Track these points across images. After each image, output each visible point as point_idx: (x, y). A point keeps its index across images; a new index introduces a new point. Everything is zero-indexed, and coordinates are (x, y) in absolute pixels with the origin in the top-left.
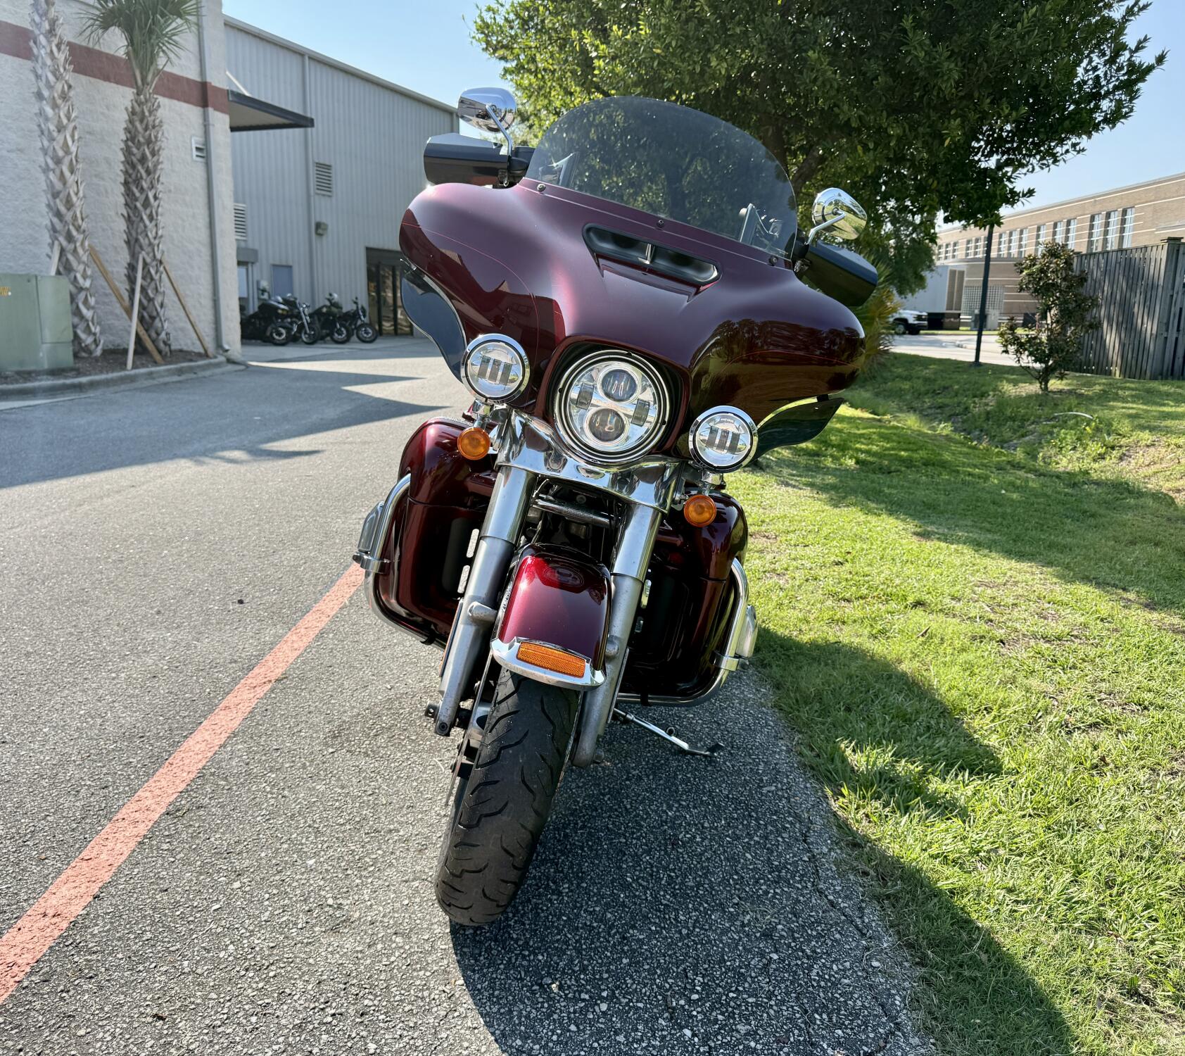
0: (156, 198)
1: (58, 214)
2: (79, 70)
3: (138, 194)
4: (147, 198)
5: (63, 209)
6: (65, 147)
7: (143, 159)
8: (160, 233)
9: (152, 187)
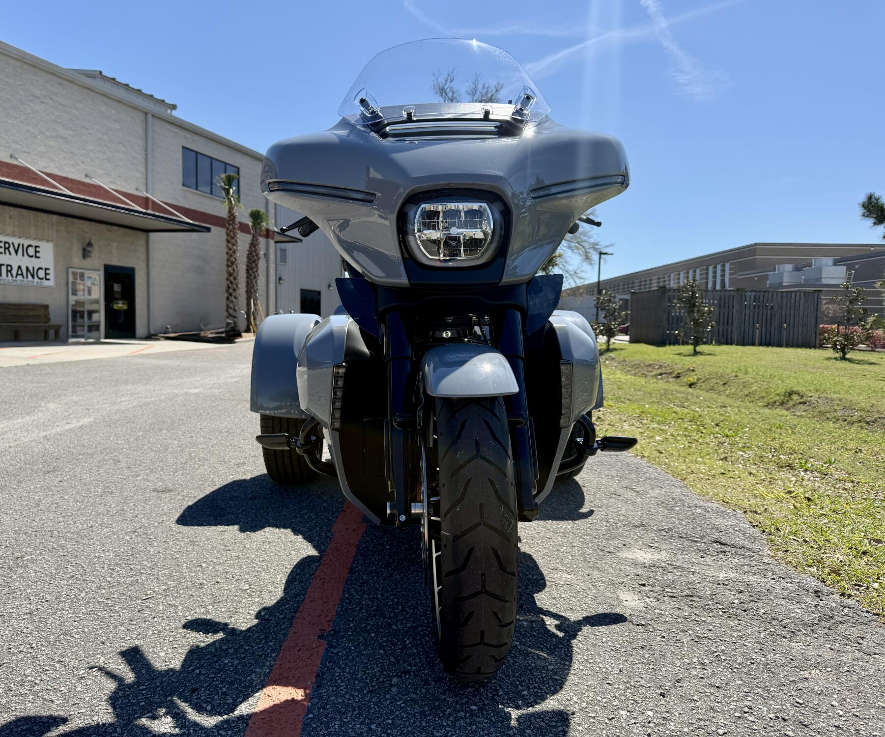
0: (258, 275)
1: (231, 282)
2: (242, 231)
3: (252, 273)
4: (255, 276)
5: (233, 280)
6: (235, 259)
7: (254, 262)
8: (258, 288)
9: (257, 271)
